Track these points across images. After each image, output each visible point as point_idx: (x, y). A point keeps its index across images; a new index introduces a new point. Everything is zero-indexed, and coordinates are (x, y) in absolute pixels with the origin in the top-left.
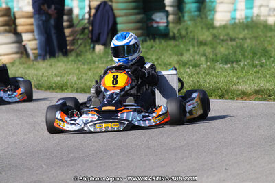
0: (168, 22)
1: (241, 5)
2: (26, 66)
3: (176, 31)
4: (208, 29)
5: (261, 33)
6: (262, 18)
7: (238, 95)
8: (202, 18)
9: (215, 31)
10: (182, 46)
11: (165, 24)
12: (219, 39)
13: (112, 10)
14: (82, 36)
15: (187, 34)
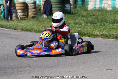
0: (71, 8)
1: (98, 3)
2: (18, 22)
3: (73, 11)
4: (86, 11)
5: (104, 13)
6: (105, 8)
7: (95, 36)
8: (83, 7)
9: (88, 12)
10: (76, 17)
11: (70, 9)
12: (89, 15)
13: (51, 3)
14: (39, 12)
15: (78, 12)
